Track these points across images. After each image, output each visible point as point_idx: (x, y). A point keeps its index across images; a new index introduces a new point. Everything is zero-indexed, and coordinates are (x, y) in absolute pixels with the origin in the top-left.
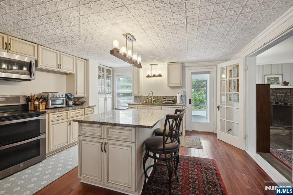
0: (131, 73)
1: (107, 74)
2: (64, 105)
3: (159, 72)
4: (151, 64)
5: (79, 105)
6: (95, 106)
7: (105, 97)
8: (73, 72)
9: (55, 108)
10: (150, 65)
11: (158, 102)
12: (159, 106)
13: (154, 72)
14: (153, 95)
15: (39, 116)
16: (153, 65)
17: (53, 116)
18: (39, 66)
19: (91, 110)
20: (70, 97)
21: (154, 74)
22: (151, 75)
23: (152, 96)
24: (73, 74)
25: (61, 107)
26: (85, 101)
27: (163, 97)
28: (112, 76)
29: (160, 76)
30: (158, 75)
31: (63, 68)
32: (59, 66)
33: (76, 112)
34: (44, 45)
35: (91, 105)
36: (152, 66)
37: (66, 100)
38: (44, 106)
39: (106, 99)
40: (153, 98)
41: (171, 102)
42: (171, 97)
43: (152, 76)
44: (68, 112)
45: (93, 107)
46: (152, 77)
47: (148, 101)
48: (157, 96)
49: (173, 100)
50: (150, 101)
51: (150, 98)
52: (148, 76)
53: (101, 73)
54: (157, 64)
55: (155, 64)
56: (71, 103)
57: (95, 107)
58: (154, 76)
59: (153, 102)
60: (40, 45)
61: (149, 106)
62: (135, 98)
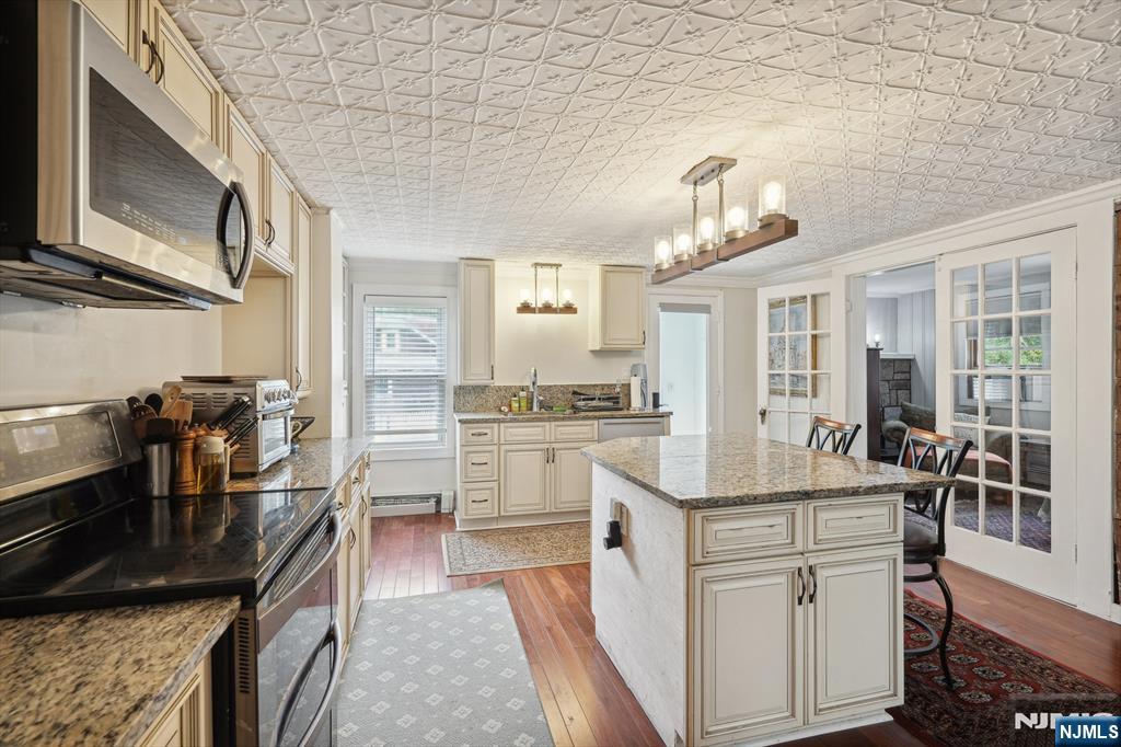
3: (567, 296)
4: (537, 262)
10: (533, 265)
11: (560, 408)
13: (547, 295)
14: (536, 383)
16: (543, 265)
21: (547, 303)
22: (534, 305)
27: (571, 389)
28: (346, 295)
29: (569, 309)
30: (561, 306)
36: (539, 269)
40: (535, 394)
41: (611, 404)
42: (597, 386)
43: (540, 309)
46: (540, 311)
47: (517, 405)
48: (550, 386)
49: (617, 398)
50: (523, 404)
51: (523, 394)
52: (525, 308)
54: (557, 265)
55: (551, 265)
58: (547, 309)
59: (536, 408)
62: (455, 393)
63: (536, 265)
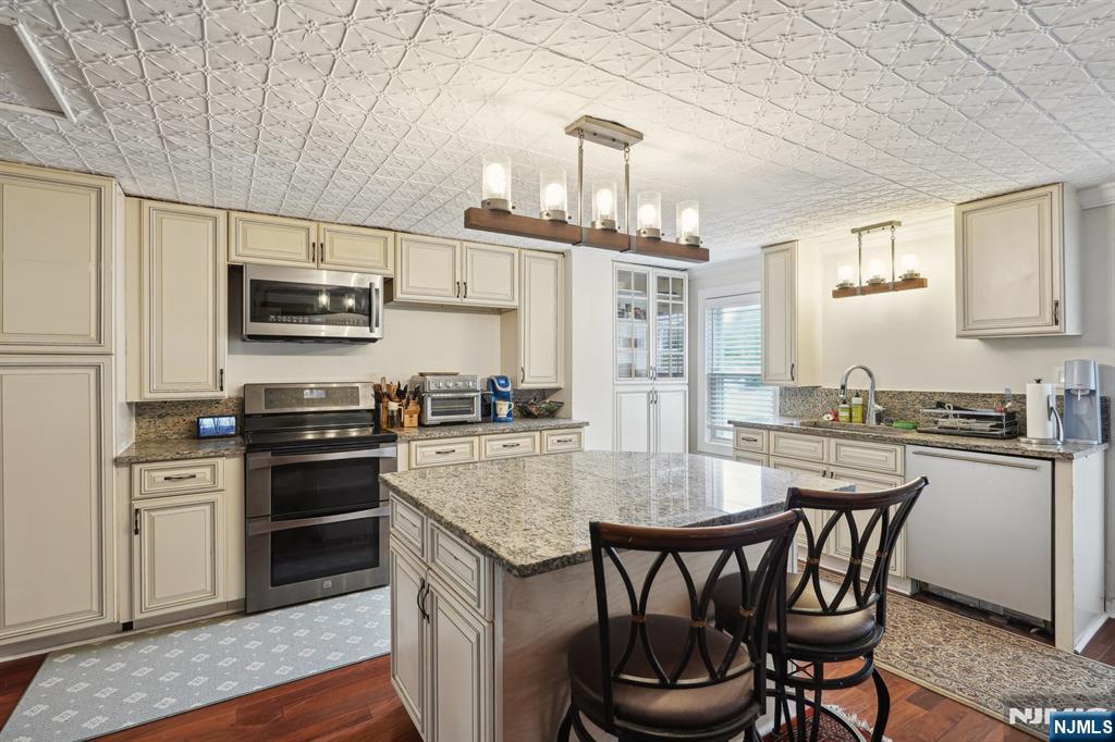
0: (758, 286)
1: (659, 298)
2: (477, 415)
3: (906, 264)
4: (860, 226)
5: (536, 417)
6: (587, 424)
7: (649, 388)
8: (512, 304)
9: (444, 424)
10: (853, 231)
11: (905, 425)
12: (893, 447)
13: (879, 268)
14: (873, 386)
15: (378, 447)
16: (867, 228)
17: (424, 449)
18: (399, 295)
19: (569, 437)
20: (500, 388)
21: (877, 278)
22: (857, 285)
23: (868, 388)
24: (514, 310)
25: (464, 423)
26: (561, 404)
27: (937, 399)
28: (685, 302)
29: (912, 281)
30: (898, 279)
31: (473, 295)
32: (461, 288)
33: (505, 442)
34: (411, 230)
35: (577, 418)
36: (865, 236)
37: (483, 399)
38: (416, 416)
39: (653, 399)
40: (872, 401)
41: (986, 426)
42: (991, 396)
43: (863, 288)
44: (476, 439)
45: (580, 426)
46: (864, 291)
47: (847, 414)
48: (901, 393)
49: (999, 418)
50: (857, 414)
51: (856, 401)
52: (844, 291)
53: (630, 294)
54: (891, 224)
55: (882, 226)
56: (503, 408)
57: (586, 427)
58: (876, 286)
59: (872, 421)
60: (403, 232)
61: (833, 441)
62: (781, 395)
63: (858, 231)
